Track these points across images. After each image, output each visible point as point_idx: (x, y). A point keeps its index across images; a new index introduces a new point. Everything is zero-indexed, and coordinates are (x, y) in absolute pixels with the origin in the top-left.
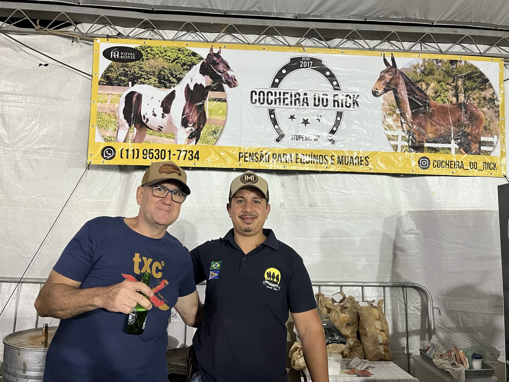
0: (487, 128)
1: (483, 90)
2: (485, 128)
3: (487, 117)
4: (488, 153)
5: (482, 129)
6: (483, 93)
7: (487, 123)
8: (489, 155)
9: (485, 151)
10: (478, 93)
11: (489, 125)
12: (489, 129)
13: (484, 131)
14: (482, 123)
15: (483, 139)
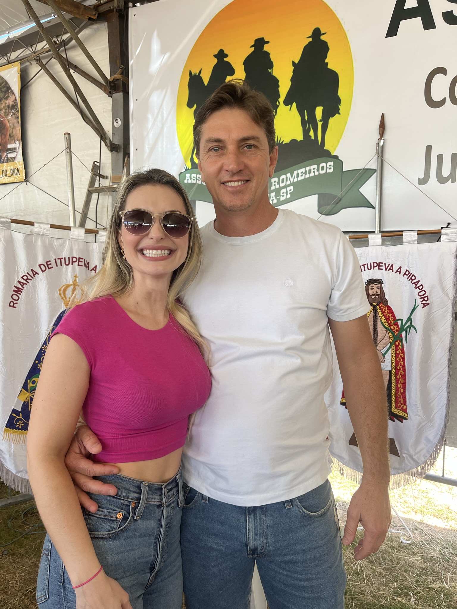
0: (12, 135)
1: (7, 98)
2: (10, 136)
3: (11, 124)
4: (13, 159)
5: (8, 137)
6: (7, 102)
7: (11, 131)
8: (13, 161)
9: (11, 158)
10: (4, 102)
11: (13, 132)
12: (13, 136)
13: (10, 139)
14: (8, 131)
15: (9, 146)
